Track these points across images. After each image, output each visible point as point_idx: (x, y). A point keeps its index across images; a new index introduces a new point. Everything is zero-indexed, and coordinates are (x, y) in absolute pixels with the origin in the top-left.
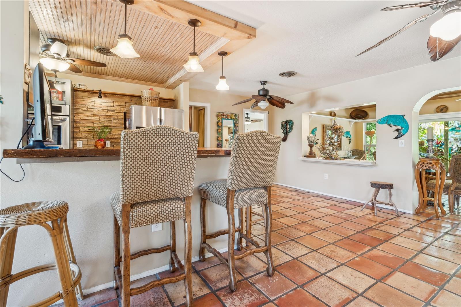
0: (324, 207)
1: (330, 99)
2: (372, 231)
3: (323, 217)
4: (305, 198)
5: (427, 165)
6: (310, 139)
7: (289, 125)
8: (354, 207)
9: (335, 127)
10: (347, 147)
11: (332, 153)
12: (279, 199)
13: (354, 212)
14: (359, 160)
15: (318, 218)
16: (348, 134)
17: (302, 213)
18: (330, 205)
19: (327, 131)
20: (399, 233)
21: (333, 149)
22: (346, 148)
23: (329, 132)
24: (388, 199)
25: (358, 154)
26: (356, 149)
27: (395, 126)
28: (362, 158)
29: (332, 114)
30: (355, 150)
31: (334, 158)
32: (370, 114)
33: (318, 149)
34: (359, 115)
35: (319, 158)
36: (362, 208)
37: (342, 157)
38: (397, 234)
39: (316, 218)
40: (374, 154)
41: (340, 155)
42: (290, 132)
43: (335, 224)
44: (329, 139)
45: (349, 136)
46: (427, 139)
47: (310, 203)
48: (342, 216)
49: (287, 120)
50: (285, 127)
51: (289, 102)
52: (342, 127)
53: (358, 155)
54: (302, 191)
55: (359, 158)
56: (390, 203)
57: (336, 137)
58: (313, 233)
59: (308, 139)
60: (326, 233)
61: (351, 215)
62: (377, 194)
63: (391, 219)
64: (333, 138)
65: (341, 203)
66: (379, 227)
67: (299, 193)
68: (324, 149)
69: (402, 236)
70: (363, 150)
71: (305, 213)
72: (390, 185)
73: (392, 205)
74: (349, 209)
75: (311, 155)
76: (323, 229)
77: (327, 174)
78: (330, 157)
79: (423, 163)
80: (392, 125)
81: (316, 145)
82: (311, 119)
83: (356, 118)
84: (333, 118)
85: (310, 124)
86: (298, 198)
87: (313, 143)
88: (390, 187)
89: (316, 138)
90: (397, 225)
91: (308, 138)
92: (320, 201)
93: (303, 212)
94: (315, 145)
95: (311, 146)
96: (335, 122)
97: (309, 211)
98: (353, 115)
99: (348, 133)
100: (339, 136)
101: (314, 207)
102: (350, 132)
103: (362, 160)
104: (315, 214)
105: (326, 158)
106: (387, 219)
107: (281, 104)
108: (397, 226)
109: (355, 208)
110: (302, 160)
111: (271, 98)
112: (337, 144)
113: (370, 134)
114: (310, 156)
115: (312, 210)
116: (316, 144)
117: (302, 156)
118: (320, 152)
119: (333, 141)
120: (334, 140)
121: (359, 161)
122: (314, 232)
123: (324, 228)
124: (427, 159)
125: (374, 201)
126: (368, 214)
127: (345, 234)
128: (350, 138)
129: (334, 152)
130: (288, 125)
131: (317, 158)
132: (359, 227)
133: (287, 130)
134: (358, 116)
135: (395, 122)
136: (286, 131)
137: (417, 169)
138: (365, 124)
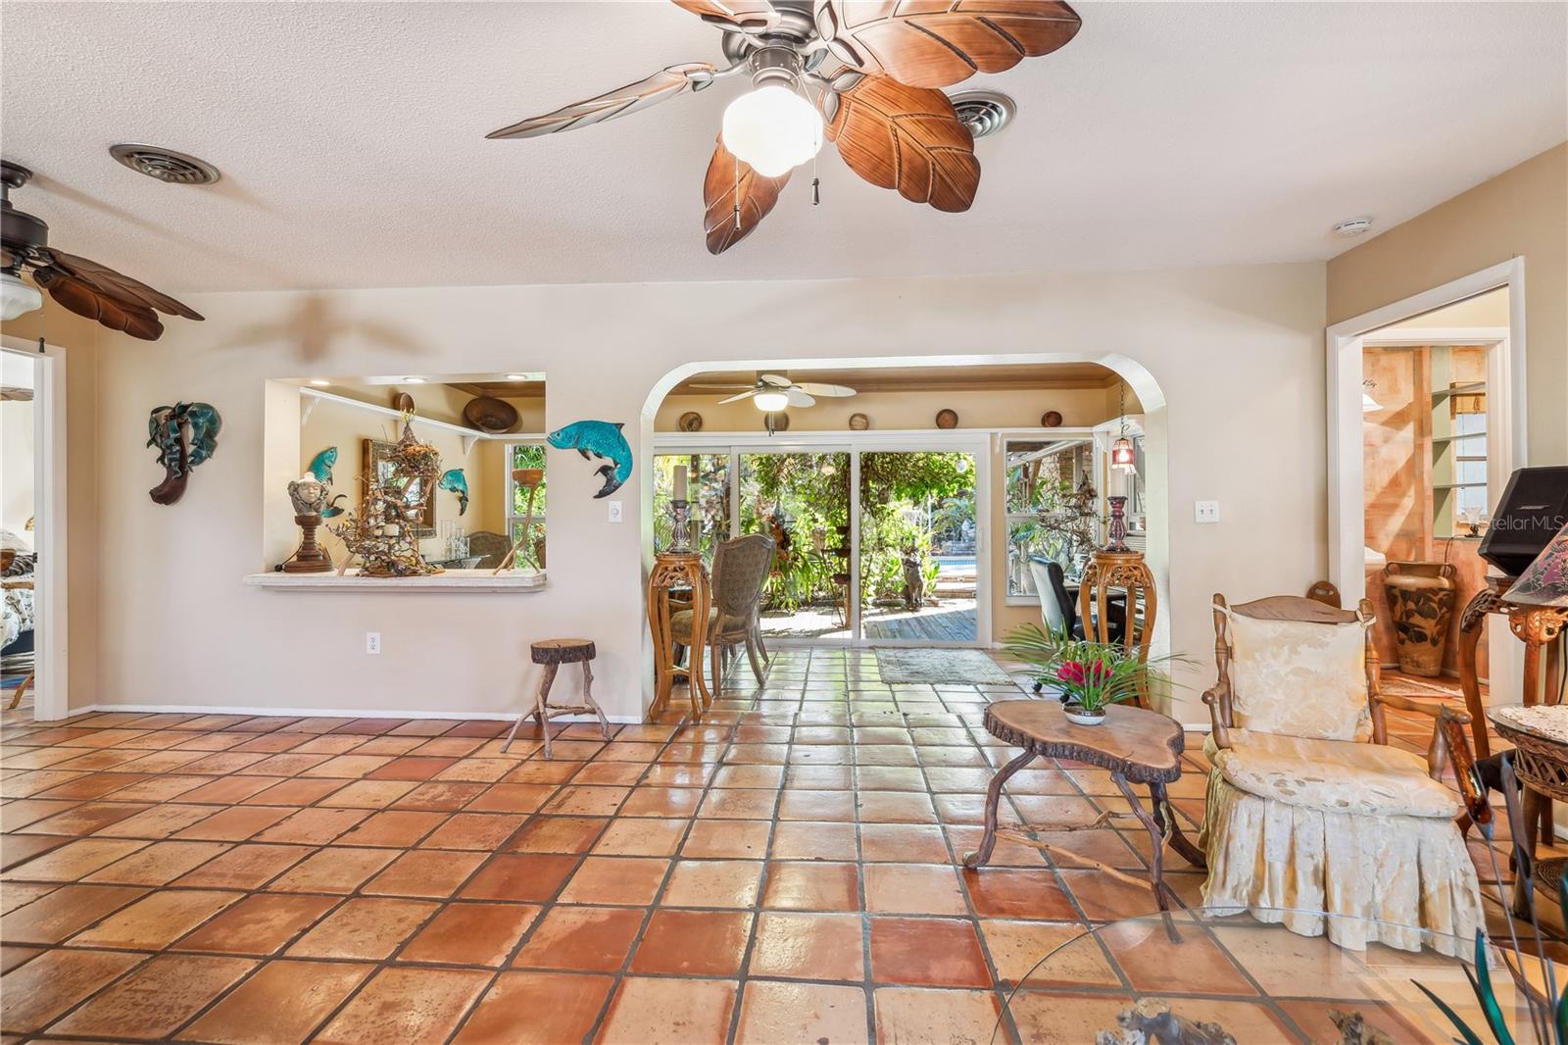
0: (360, 776)
1: (388, 338)
2: (542, 827)
3: (355, 828)
4: (275, 754)
5: (673, 574)
6: (303, 493)
7: (196, 426)
8: (477, 743)
9: (410, 450)
10: (452, 524)
11: (397, 548)
12: (121, 795)
13: (478, 768)
14: (493, 570)
15: (328, 846)
16: (458, 481)
17: (247, 842)
18: (389, 759)
19: (381, 464)
20: (616, 807)
21: (402, 536)
22: (451, 528)
23: (386, 469)
24: (583, 692)
25: (489, 547)
26: (483, 532)
27: (599, 456)
28: (503, 564)
29: (398, 400)
30: (480, 535)
31: (407, 568)
32: (526, 416)
33: (338, 535)
34: (492, 416)
35: (345, 573)
36: (506, 743)
37: (435, 559)
38: (611, 812)
39: (322, 848)
40: (540, 545)
41: (429, 555)
42: (199, 458)
43: (407, 849)
44: (386, 493)
45: (461, 487)
46: (671, 499)
47: (295, 777)
48: (433, 798)
49: (185, 402)
50: (173, 436)
51: (176, 308)
52: (437, 450)
53: (489, 551)
54: (261, 721)
55: (493, 563)
56: (587, 707)
57: (415, 487)
58: (296, 939)
59: (292, 495)
60: (363, 913)
61: (468, 782)
62: (551, 681)
63: (591, 760)
64: (399, 493)
65: (433, 738)
66: (559, 806)
67: (246, 737)
68: (365, 533)
69: (625, 817)
70: (504, 532)
71: (268, 836)
72: (587, 646)
73: (593, 712)
74: (460, 759)
75: (309, 559)
76: (348, 898)
77: (377, 635)
78: (387, 567)
79: (666, 569)
80: (591, 454)
81: (327, 519)
82: (309, 410)
83: (482, 424)
84: (400, 414)
85: (304, 431)
86: (238, 761)
87: (316, 511)
88: (584, 653)
89: (333, 491)
90: (609, 778)
91: (294, 489)
92: (344, 754)
93: (258, 834)
94: (325, 520)
95: (307, 524)
96: (407, 428)
97: (290, 817)
98: (474, 414)
99: (456, 475)
100: (424, 483)
101: (315, 790)
102: (464, 473)
103: (505, 570)
104: (316, 825)
105: (370, 572)
106: (580, 764)
107: (134, 314)
108: (608, 783)
109: (482, 747)
110: (264, 587)
111: (62, 266)
112: (417, 515)
113: (528, 481)
114: (303, 564)
115: (303, 807)
116: (333, 516)
117: (264, 569)
118: (348, 547)
119: (399, 503)
120: (405, 500)
121: (495, 574)
122: (305, 931)
123: (355, 886)
124: (674, 558)
125: (541, 705)
126: (524, 761)
127: (445, 886)
128: (463, 492)
129: (404, 545)
130: (190, 426)
131: (335, 573)
132: (495, 830)
133: (183, 451)
134: (489, 419)
135: (598, 443)
136: (177, 456)
137: (653, 588)
138: (509, 449)
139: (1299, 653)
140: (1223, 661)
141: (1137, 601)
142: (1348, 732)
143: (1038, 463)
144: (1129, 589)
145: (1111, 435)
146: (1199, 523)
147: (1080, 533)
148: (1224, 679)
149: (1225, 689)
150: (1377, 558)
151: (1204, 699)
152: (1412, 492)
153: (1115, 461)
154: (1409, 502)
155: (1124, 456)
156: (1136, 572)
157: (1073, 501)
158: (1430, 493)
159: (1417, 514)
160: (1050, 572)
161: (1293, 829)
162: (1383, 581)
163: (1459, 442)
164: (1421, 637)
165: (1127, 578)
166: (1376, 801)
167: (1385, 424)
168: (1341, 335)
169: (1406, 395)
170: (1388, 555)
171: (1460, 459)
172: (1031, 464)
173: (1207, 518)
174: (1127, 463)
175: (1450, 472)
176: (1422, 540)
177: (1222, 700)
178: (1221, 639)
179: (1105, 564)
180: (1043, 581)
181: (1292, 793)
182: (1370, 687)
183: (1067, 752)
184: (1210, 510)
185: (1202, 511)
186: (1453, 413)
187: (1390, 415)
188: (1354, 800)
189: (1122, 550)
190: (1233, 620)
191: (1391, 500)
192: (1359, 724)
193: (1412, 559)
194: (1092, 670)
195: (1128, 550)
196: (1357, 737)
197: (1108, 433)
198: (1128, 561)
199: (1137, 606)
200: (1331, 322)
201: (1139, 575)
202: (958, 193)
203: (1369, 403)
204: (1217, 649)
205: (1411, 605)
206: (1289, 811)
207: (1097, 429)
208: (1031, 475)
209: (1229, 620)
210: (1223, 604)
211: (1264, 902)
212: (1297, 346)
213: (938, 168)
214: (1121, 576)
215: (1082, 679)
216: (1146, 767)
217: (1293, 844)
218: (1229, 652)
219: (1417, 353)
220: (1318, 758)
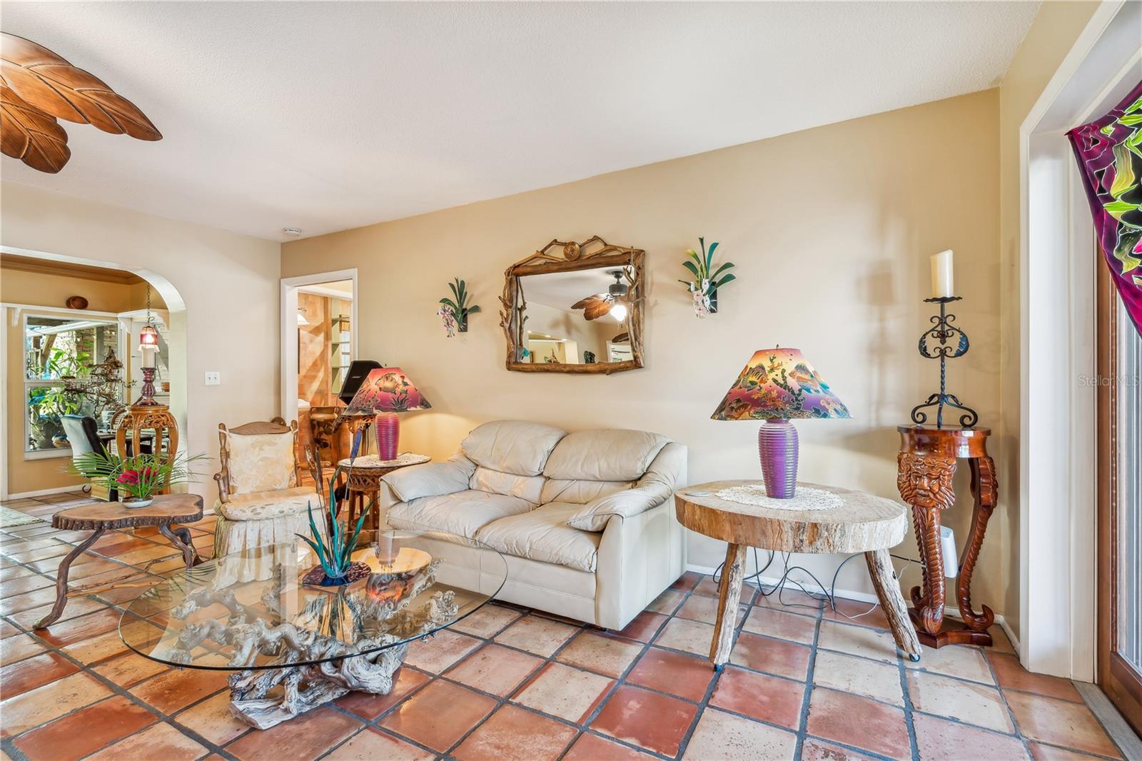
139: (263, 450)
140: (224, 460)
141: (163, 440)
142: (285, 484)
143: (52, 338)
144: (157, 430)
145: (134, 321)
146: (209, 386)
147: (107, 395)
148: (225, 468)
149: (226, 473)
150: (305, 405)
151: (215, 478)
152: (323, 370)
153: (142, 341)
154: (321, 375)
155: (149, 338)
156: (163, 418)
157: (99, 371)
158: (330, 370)
159: (325, 382)
160: (84, 425)
161: (260, 531)
162: (309, 417)
163: (343, 345)
164: (325, 445)
165: (157, 422)
166: (295, 507)
167: (311, 332)
168: (288, 285)
169: (320, 319)
170: (311, 403)
171: (343, 353)
172: (44, 337)
173: (213, 382)
174: (153, 344)
175: (339, 360)
176: (327, 394)
177: (223, 478)
178: (223, 448)
179: (138, 414)
180: (77, 432)
181: (259, 514)
182: (295, 461)
183: (129, 523)
184: (214, 377)
185: (210, 378)
186: (341, 330)
187: (313, 327)
188: (286, 510)
189: (152, 404)
190: (230, 437)
191: (313, 374)
192: (290, 480)
193: (322, 406)
194: (145, 473)
195: (157, 404)
196: (289, 486)
197: (131, 319)
198: (157, 411)
199: (163, 444)
200: (282, 278)
201: (166, 420)
202: (49, 161)
203: (301, 320)
204: (221, 453)
205: (322, 429)
206: (258, 522)
207: (120, 315)
208: (43, 346)
209: (228, 437)
210: (224, 429)
211: (246, 572)
212: (265, 286)
213: (34, 142)
214: (151, 422)
215: (137, 479)
216: (183, 517)
217: (259, 538)
218: (227, 455)
219: (326, 300)
220: (272, 496)
